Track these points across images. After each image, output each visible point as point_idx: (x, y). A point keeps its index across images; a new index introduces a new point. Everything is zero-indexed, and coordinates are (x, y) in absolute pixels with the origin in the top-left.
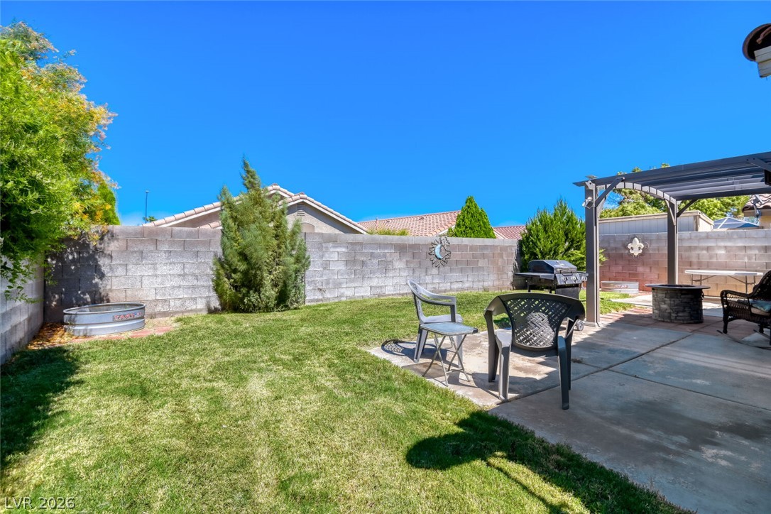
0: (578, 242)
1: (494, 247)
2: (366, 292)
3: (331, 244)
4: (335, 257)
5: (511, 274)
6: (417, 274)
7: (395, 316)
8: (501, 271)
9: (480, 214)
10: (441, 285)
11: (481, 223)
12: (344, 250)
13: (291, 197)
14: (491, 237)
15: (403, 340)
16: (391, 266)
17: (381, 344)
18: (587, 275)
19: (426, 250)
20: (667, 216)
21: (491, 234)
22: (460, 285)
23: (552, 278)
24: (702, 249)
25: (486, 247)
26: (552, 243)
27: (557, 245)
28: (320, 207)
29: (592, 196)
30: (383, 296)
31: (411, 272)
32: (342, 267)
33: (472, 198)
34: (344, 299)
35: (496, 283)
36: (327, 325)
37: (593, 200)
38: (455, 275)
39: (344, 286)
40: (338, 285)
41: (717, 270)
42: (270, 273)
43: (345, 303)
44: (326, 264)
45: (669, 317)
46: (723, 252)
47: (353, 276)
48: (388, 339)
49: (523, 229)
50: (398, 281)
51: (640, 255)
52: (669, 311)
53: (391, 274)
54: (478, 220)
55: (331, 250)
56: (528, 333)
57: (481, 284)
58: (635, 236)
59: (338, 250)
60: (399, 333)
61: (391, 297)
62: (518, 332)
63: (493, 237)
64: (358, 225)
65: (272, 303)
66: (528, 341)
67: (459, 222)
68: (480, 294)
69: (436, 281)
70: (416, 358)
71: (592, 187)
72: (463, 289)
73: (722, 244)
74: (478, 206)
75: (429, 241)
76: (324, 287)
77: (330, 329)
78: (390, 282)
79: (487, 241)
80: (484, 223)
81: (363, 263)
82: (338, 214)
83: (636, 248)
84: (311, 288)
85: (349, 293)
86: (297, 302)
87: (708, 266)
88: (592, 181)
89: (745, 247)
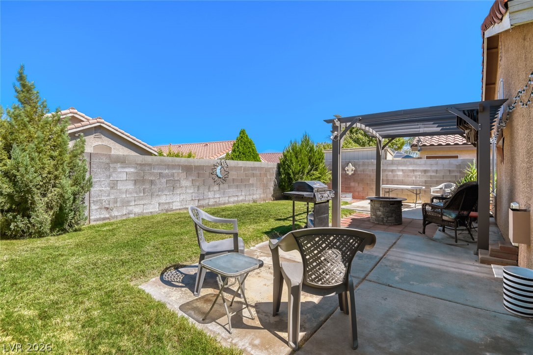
0: (316, 165)
1: (261, 168)
2: (154, 208)
3: (119, 165)
4: (124, 177)
5: (272, 189)
6: (201, 191)
7: (179, 233)
8: (265, 187)
9: (250, 143)
10: (221, 199)
11: (251, 149)
12: (132, 170)
13: (88, 120)
14: (258, 161)
15: (185, 263)
16: (178, 185)
17: (161, 272)
18: (334, 192)
19: (208, 171)
20: (376, 149)
21: (258, 158)
22: (236, 199)
23: (312, 197)
24: (389, 171)
25: (254, 169)
26: (300, 166)
27: (304, 168)
28: (117, 131)
29: (338, 132)
30: (170, 211)
31: (196, 189)
32: (130, 186)
33: (244, 130)
34: (132, 216)
35: (262, 196)
36: (105, 250)
37: (338, 134)
38: (232, 191)
39: (133, 203)
40: (126, 203)
41: (397, 185)
42: (44, 195)
43: (133, 220)
44: (114, 184)
45: (382, 221)
46: (401, 173)
47: (142, 195)
48: (169, 265)
49: (281, 156)
50: (184, 197)
51: (353, 174)
52: (382, 216)
53: (178, 191)
54: (249, 148)
55: (119, 170)
56: (321, 271)
57: (251, 197)
58: (350, 162)
59: (127, 170)
60: (181, 256)
61: (178, 211)
62: (311, 270)
63: (259, 160)
64: (153, 148)
65: (47, 228)
66: (320, 280)
67: (235, 148)
68: (251, 206)
69: (217, 196)
70: (197, 292)
71: (338, 124)
72: (238, 202)
73: (401, 168)
74: (248, 137)
75: (212, 163)
76: (111, 206)
77: (106, 257)
78: (177, 198)
79: (256, 164)
80: (253, 150)
81: (152, 182)
82: (134, 138)
83: (350, 170)
84: (97, 207)
85: (137, 210)
86: (78, 224)
87: (392, 182)
88: (338, 119)
89: (413, 170)
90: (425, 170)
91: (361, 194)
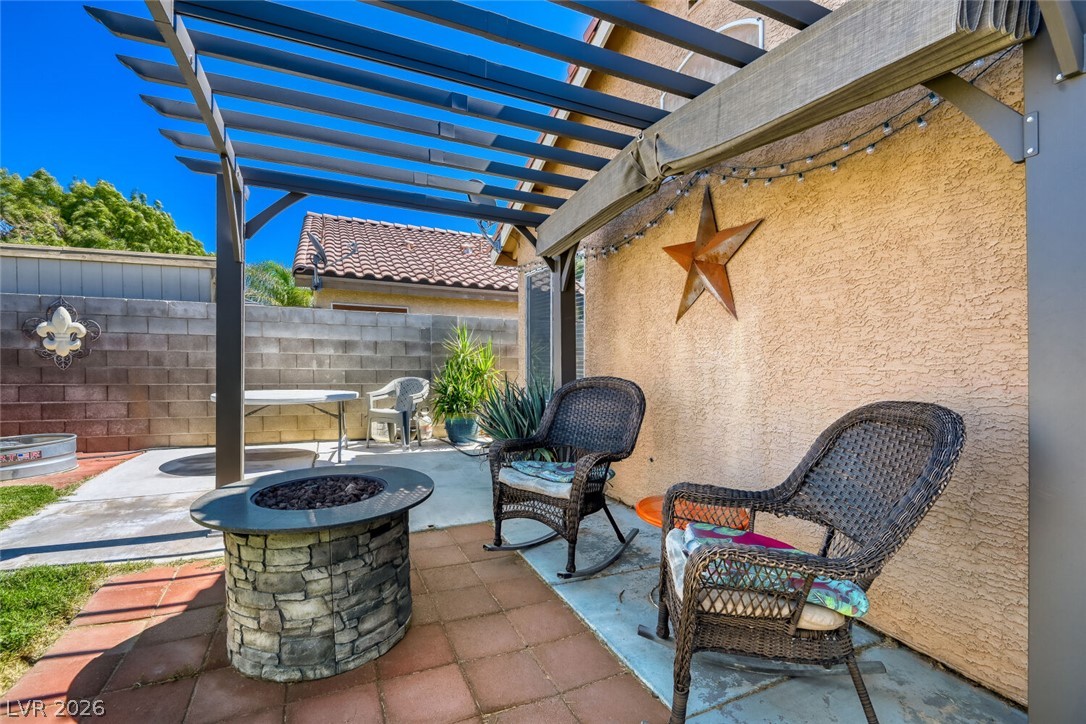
46: (273, 350)
51: (77, 354)
52: (324, 625)
58: (59, 303)
73: (273, 333)
83: (62, 337)
89: (313, 341)
90: (346, 342)
91: (120, 430)
